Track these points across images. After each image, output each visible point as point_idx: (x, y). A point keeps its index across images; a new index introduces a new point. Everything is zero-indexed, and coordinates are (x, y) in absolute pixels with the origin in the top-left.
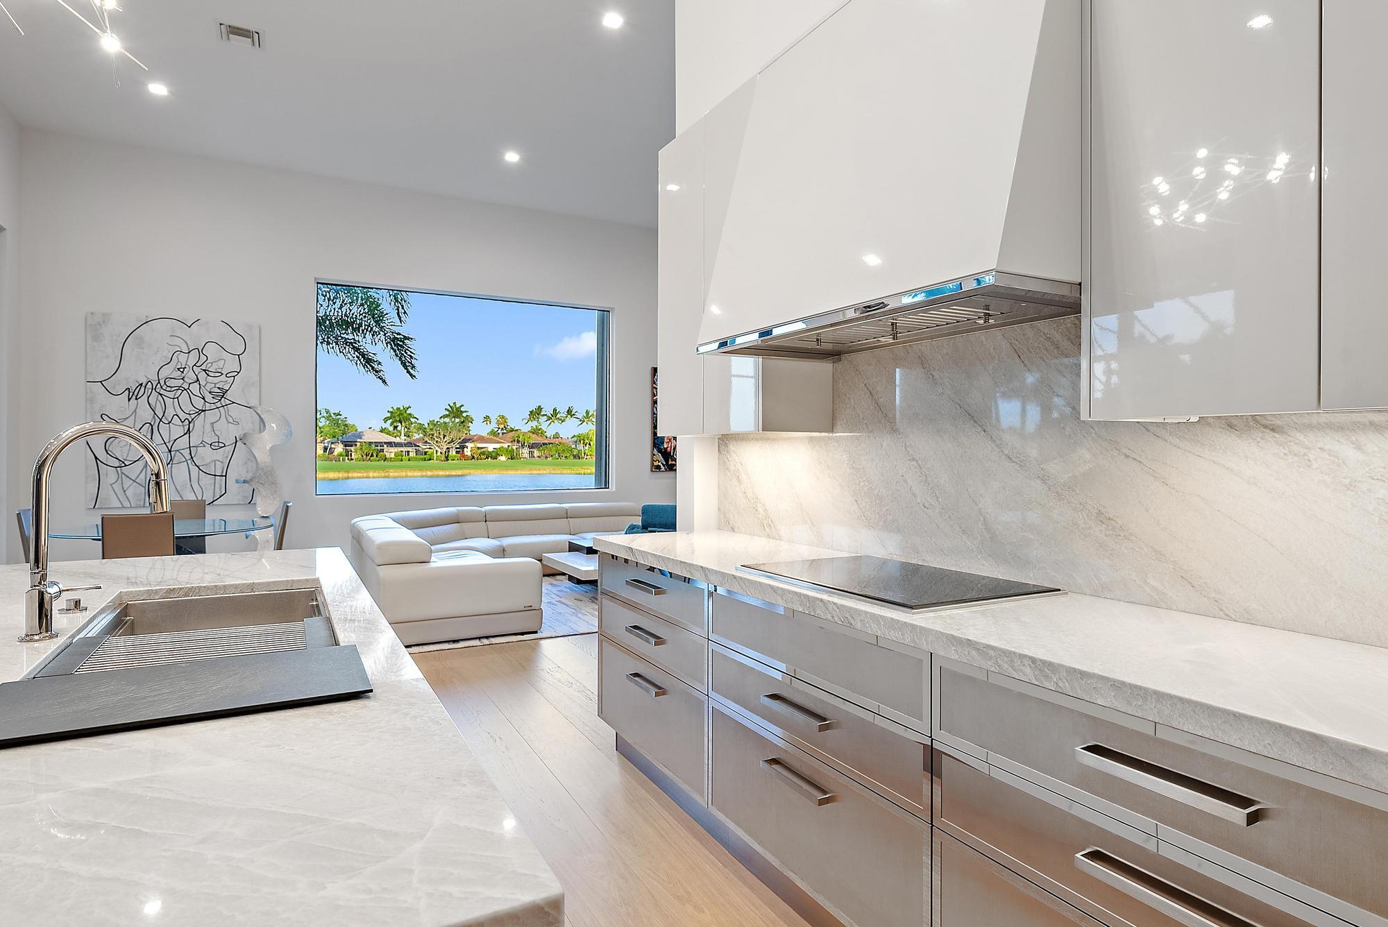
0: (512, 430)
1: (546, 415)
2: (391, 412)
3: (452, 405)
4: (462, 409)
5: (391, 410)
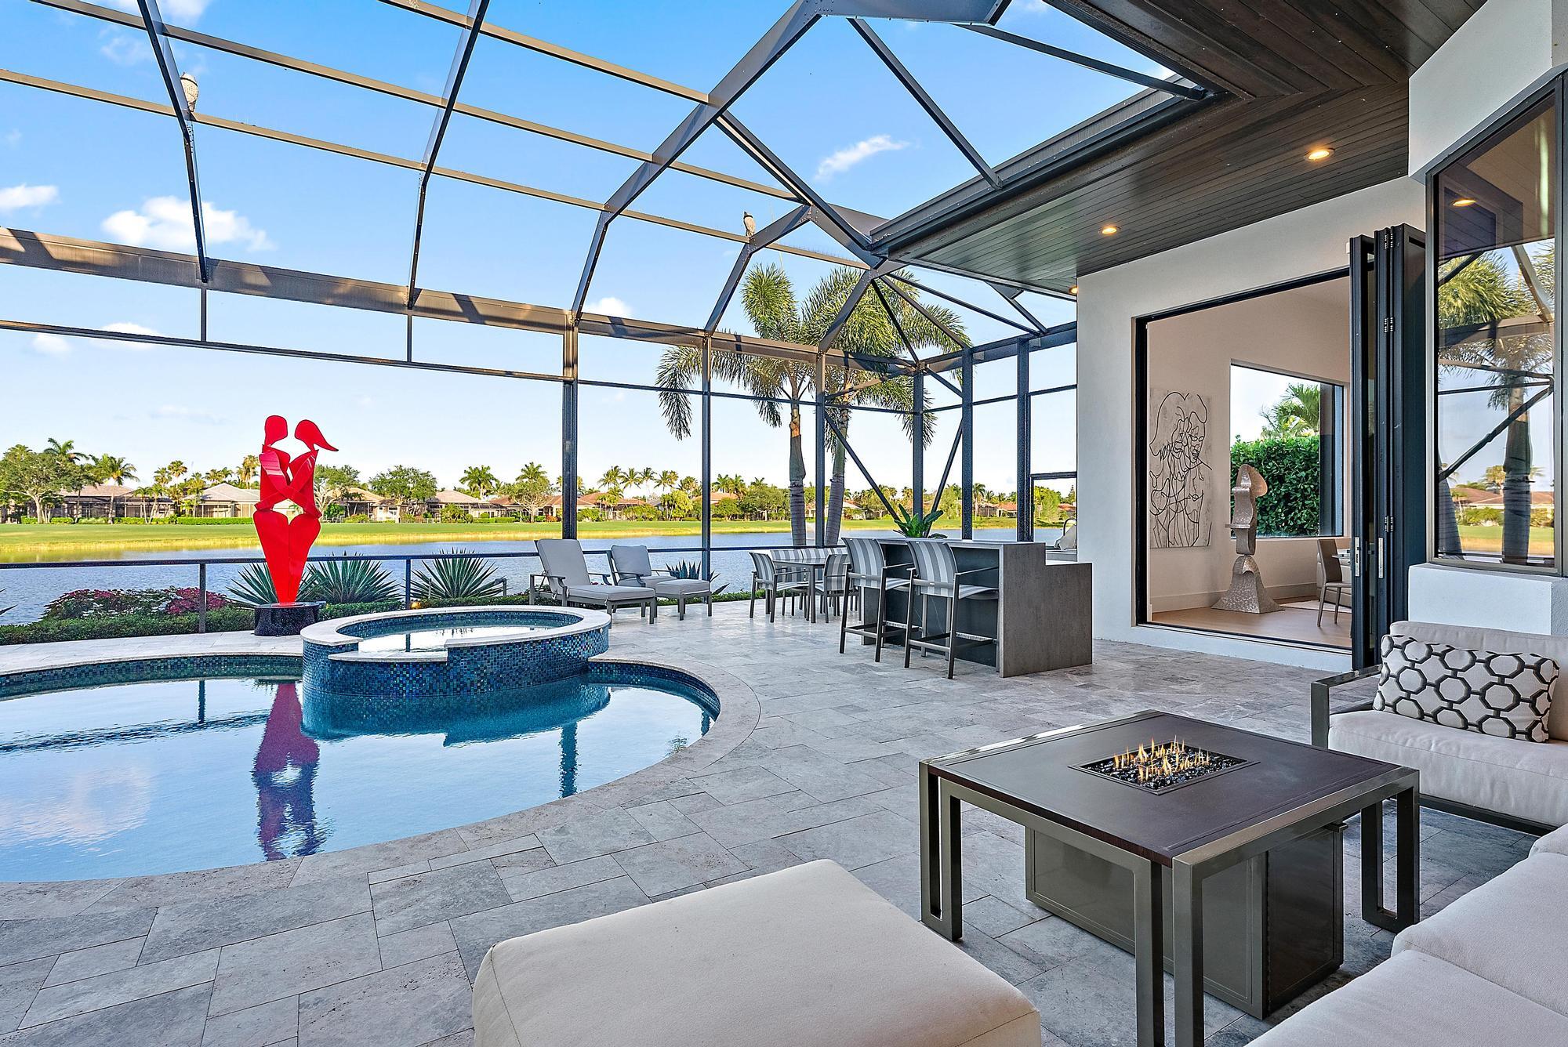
0: (591, 492)
1: (623, 476)
2: (469, 473)
3: (529, 465)
4: (540, 470)
5: (469, 470)
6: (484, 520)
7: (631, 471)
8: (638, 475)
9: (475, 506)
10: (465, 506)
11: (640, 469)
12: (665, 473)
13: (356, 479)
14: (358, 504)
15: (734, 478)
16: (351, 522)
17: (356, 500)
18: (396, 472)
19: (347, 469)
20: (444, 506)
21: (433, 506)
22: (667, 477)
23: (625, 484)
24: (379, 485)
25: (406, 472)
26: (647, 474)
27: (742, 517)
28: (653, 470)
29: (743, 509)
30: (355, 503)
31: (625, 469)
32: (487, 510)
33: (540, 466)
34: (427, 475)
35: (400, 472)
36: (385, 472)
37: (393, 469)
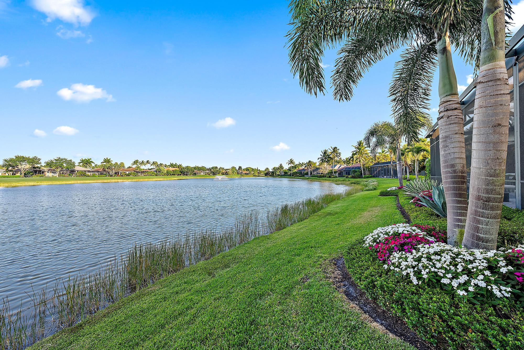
0: (130, 167)
1: (140, 163)
2: (82, 160)
3: (106, 158)
6: (94, 176)
7: (143, 161)
8: (145, 163)
9: (89, 171)
10: (85, 171)
11: (145, 161)
12: (153, 162)
13: (39, 162)
14: (39, 171)
15: (175, 164)
16: (35, 177)
17: (38, 169)
18: (58, 160)
19: (35, 158)
20: (77, 171)
21: (73, 172)
22: (154, 163)
23: (140, 165)
24: (49, 164)
25: (62, 160)
26: (148, 162)
27: (180, 175)
28: (150, 161)
29: (181, 173)
30: (37, 171)
31: (140, 161)
32: (94, 173)
33: (110, 159)
34: (71, 161)
35: (59, 160)
36: (52, 159)
37: (56, 158)
